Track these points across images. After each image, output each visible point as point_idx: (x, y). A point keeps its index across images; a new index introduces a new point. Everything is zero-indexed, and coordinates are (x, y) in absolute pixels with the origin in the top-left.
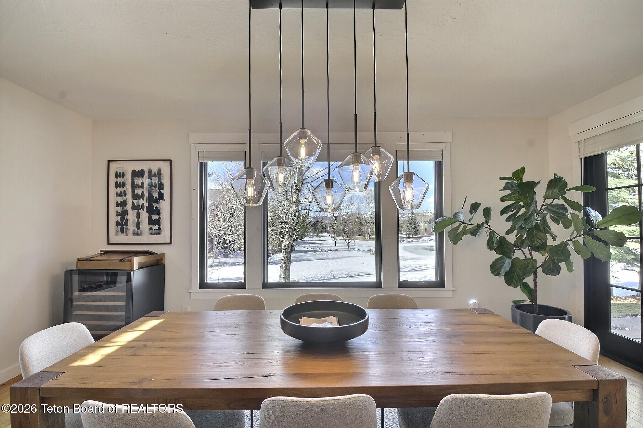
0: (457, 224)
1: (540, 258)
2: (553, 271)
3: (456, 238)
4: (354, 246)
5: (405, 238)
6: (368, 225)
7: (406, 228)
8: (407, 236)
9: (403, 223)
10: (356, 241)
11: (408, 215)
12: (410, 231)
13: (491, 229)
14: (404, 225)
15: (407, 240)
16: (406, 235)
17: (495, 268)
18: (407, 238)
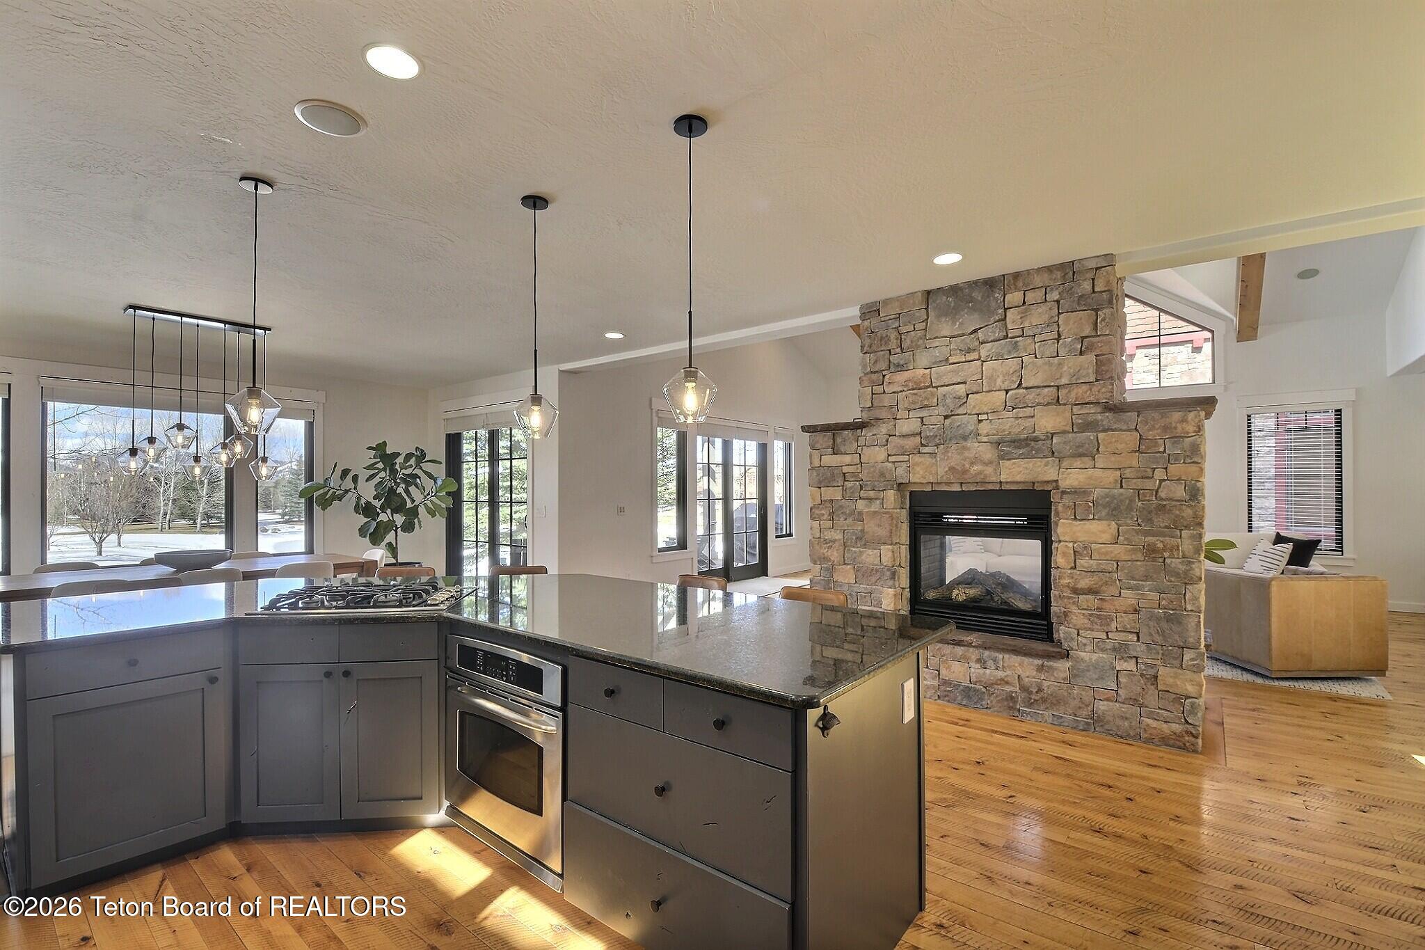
0: (326, 489)
1: (399, 519)
2: (409, 530)
3: (325, 503)
4: (118, 549)
5: (279, 523)
6: (165, 491)
7: (282, 499)
8: (287, 517)
9: (275, 487)
10: (126, 538)
11: (289, 465)
12: (293, 504)
13: (358, 494)
14: (278, 491)
15: (284, 528)
16: (283, 515)
17: (362, 532)
18: (287, 522)
